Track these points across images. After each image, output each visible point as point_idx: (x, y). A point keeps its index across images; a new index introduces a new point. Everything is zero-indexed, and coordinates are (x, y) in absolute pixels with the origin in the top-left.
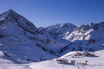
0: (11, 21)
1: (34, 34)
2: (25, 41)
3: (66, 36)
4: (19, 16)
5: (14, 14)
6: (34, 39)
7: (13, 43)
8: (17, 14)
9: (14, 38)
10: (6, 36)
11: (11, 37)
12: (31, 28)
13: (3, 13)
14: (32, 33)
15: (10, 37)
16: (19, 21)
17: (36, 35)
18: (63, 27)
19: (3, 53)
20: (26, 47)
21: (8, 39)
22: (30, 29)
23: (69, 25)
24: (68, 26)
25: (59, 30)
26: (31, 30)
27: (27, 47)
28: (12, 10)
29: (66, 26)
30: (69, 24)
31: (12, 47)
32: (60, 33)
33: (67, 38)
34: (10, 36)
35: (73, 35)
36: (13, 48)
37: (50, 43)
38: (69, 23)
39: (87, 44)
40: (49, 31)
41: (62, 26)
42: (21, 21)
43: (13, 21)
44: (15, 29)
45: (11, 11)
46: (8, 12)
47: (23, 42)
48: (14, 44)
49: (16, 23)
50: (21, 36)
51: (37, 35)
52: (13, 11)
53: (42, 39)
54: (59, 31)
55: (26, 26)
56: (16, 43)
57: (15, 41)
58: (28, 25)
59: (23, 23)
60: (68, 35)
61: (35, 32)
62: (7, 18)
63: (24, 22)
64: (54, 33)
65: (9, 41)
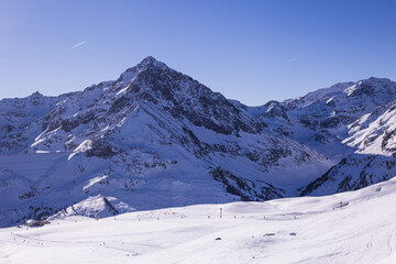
0: (146, 96)
1: (227, 132)
2: (176, 162)
3: (356, 128)
4: (178, 76)
5: (160, 71)
6: (223, 149)
7: (138, 170)
8: (168, 70)
9: (143, 155)
10: (121, 151)
11: (134, 152)
12: (215, 113)
13: (127, 70)
14: (218, 129)
15: (131, 152)
16: (177, 92)
17: (233, 137)
18: (354, 93)
19: (103, 203)
20: (174, 183)
21: (124, 160)
22: (213, 118)
23: (377, 87)
24: (377, 89)
25: (338, 108)
26: (216, 122)
27: (176, 183)
28: (152, 59)
29: (366, 89)
30: (379, 81)
31: (135, 182)
32: (343, 117)
33: (359, 136)
34: (132, 149)
35: (381, 124)
36: (137, 186)
37: (281, 160)
38: (379, 77)
39: (387, 163)
40: (301, 113)
41: (350, 90)
42: (183, 93)
43: (154, 96)
44: (150, 126)
45: (148, 62)
46: (139, 66)
47: (169, 166)
48: (141, 175)
49: (165, 103)
50: (166, 147)
51: (238, 136)
52: (154, 64)
53: (251, 150)
54: (337, 112)
55: (198, 108)
56: (147, 172)
57: (147, 166)
58: (205, 106)
59: (189, 100)
60: (364, 126)
61: (231, 125)
62: (135, 88)
63: (192, 94)
64: (319, 120)
65: (129, 165)
